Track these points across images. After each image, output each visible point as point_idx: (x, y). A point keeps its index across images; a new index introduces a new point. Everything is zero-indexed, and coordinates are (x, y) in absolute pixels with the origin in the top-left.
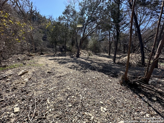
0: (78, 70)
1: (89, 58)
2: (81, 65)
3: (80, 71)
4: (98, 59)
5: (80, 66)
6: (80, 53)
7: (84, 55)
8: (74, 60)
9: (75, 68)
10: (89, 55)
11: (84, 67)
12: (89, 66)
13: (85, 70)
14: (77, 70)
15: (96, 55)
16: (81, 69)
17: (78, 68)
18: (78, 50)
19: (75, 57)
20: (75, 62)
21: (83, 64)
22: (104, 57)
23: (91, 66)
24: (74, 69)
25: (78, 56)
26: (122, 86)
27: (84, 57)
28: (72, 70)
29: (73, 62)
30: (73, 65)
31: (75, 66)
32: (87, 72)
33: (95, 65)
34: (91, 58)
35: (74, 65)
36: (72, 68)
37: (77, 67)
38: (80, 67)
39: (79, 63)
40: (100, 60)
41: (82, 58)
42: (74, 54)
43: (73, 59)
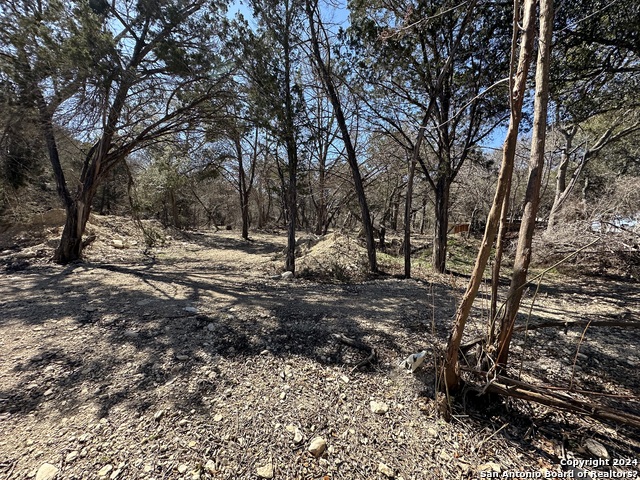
0: (120, 397)
1: (155, 261)
2: (133, 331)
3: (144, 407)
4: (210, 265)
5: (127, 349)
6: (84, 237)
7: (118, 243)
8: (40, 286)
9: (76, 379)
10: (150, 243)
11: (164, 348)
12: (197, 329)
13: (186, 372)
14: (106, 405)
15: (188, 238)
16: (151, 375)
17: (119, 380)
18: (73, 215)
19: (40, 263)
20: (60, 316)
21: (145, 319)
22: (227, 248)
23: (211, 326)
24: (72, 409)
25: (71, 253)
26: (454, 422)
27: (122, 254)
28: (47, 430)
29: (34, 314)
30: (50, 357)
31: (71, 364)
32: (208, 387)
33: (226, 310)
34: (170, 262)
35: (61, 342)
36: (37, 395)
37: (100, 371)
38: (131, 359)
39: (108, 318)
40: (223, 269)
41: (113, 269)
42: (26, 243)
43: (26, 282)
